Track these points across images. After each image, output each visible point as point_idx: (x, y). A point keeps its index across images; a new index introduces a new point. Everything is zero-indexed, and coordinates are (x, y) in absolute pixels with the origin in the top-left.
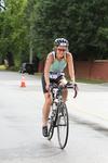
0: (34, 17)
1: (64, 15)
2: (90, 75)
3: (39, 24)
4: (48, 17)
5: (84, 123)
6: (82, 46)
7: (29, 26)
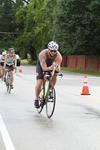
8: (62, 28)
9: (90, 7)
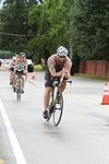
4: (91, 12)
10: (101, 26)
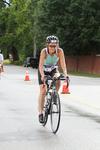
0: (38, 13)
1: (67, 11)
2: (93, 68)
3: (42, 20)
4: (52, 13)
5: (86, 116)
6: (84, 40)
7: (33, 21)
8: (43, 29)
9: (69, 9)
10: (60, 26)
